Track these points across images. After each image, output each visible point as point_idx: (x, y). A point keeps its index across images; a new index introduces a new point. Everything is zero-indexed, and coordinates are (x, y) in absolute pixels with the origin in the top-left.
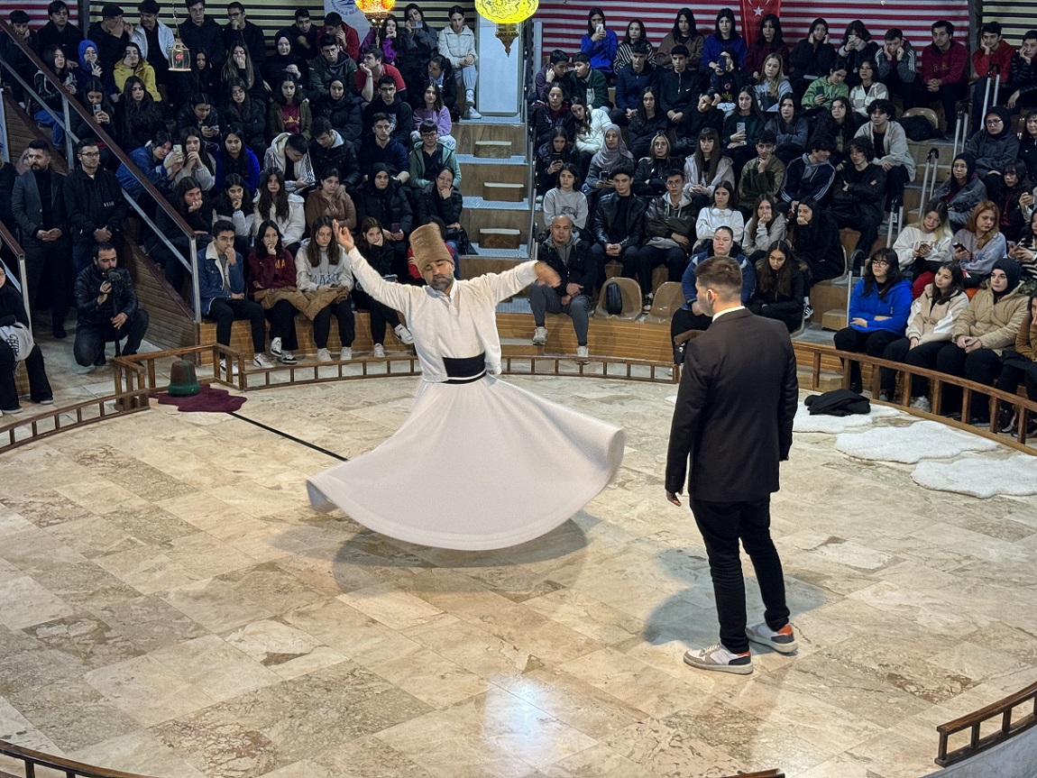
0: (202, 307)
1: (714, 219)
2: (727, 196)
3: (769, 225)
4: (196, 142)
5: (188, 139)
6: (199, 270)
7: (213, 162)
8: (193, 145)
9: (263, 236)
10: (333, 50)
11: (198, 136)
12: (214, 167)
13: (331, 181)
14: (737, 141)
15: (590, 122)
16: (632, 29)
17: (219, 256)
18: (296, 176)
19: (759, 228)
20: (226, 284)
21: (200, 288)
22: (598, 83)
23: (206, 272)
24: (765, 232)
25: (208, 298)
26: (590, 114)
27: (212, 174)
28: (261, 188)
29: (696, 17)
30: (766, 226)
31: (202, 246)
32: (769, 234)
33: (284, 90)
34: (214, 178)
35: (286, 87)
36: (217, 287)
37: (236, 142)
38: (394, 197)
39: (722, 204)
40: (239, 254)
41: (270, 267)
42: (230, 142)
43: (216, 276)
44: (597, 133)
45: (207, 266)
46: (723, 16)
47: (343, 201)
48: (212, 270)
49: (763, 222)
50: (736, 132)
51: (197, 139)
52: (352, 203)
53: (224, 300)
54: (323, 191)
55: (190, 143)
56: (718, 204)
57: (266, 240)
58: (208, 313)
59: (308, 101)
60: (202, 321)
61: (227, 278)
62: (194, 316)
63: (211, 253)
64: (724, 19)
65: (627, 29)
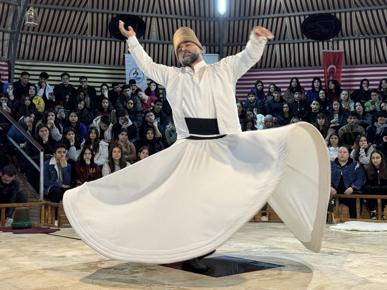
0: (44, 191)
1: (331, 152)
2: (337, 140)
3: (366, 150)
4: (53, 116)
5: (49, 114)
6: (44, 170)
7: (62, 128)
8: (51, 117)
9: (84, 154)
10: (128, 91)
11: (54, 113)
12: (62, 130)
13: (123, 135)
14: (334, 123)
15: (256, 119)
16: (271, 88)
17: (57, 164)
18: (105, 137)
19: (361, 152)
20: (60, 180)
21: (44, 180)
22: (259, 106)
23: (49, 172)
24: (364, 154)
25: (49, 186)
26: (256, 116)
27: (61, 133)
28: (85, 138)
29: (300, 80)
30: (365, 151)
31: (47, 159)
32: (366, 156)
33: (103, 104)
34: (61, 135)
35: (104, 103)
36: (55, 180)
37: (75, 117)
38: (156, 144)
39: (335, 144)
40: (69, 165)
41: (86, 171)
42: (72, 116)
43: (54, 175)
44: (260, 125)
45: (49, 169)
46: (316, 79)
47: (130, 146)
48: (52, 170)
49: (363, 148)
50: (333, 119)
51: (54, 114)
52: (134, 147)
53: (58, 187)
54: (119, 141)
55: (50, 115)
56: (333, 144)
57: (85, 157)
58: (47, 194)
59: (115, 111)
60: (44, 200)
61: (61, 176)
62: (39, 196)
63: (53, 162)
64: (317, 81)
65: (269, 88)
